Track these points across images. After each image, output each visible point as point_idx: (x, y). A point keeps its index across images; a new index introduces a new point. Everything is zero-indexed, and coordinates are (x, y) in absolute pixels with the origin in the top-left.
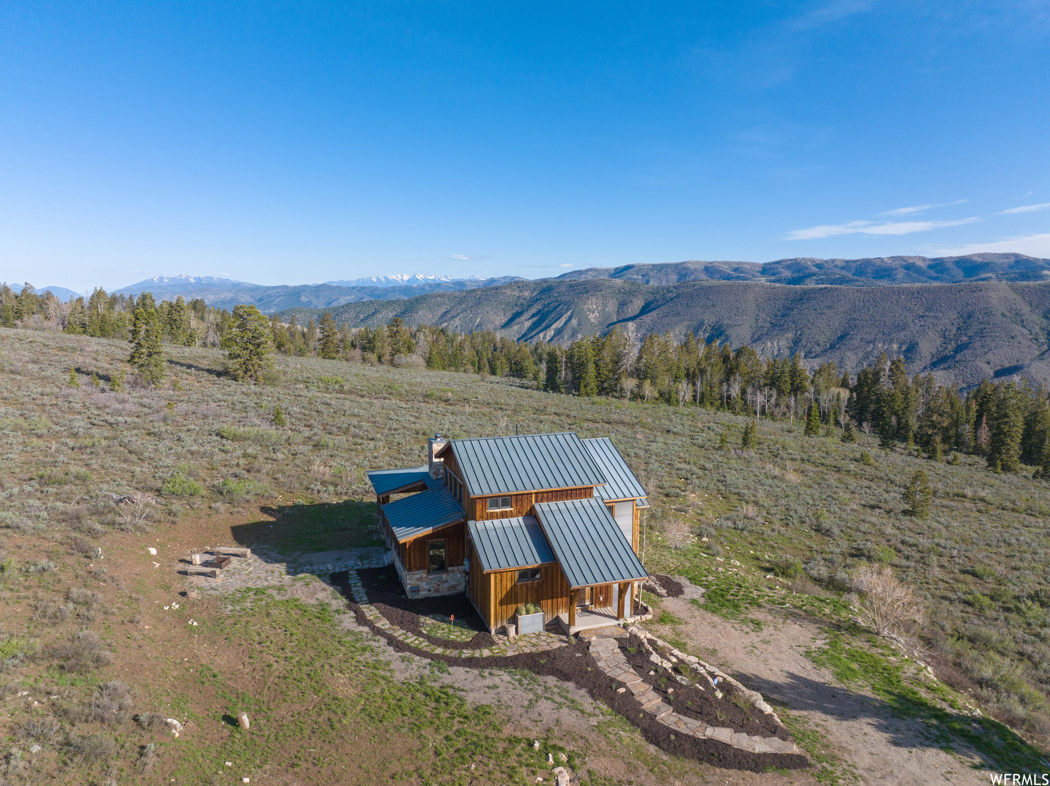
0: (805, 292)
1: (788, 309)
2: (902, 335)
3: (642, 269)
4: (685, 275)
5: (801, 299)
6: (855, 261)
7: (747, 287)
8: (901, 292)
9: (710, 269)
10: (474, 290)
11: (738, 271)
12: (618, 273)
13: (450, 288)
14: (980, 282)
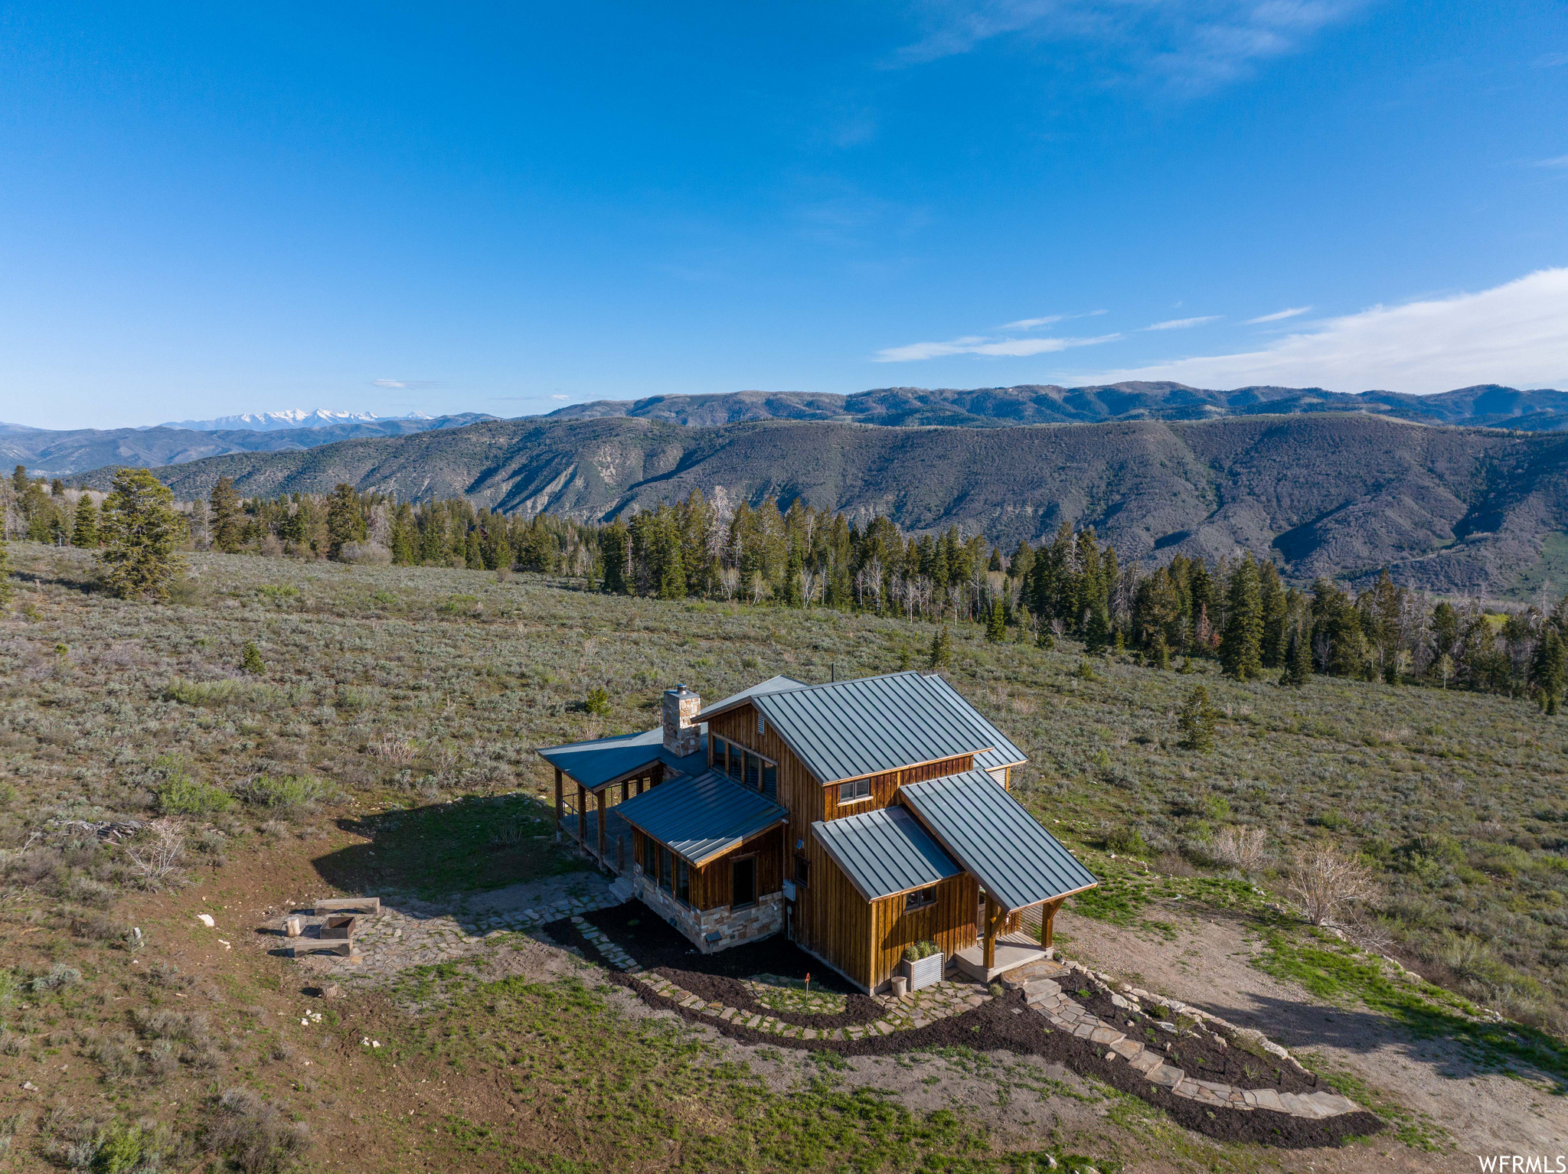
0: (908, 437)
1: (887, 460)
2: (1037, 493)
3: (675, 403)
4: (739, 412)
5: (903, 446)
6: (969, 393)
7: (828, 429)
8: (1033, 434)
9: (774, 404)
10: (417, 435)
11: (814, 406)
12: (642, 408)
13: (376, 431)
14: (1132, 421)
